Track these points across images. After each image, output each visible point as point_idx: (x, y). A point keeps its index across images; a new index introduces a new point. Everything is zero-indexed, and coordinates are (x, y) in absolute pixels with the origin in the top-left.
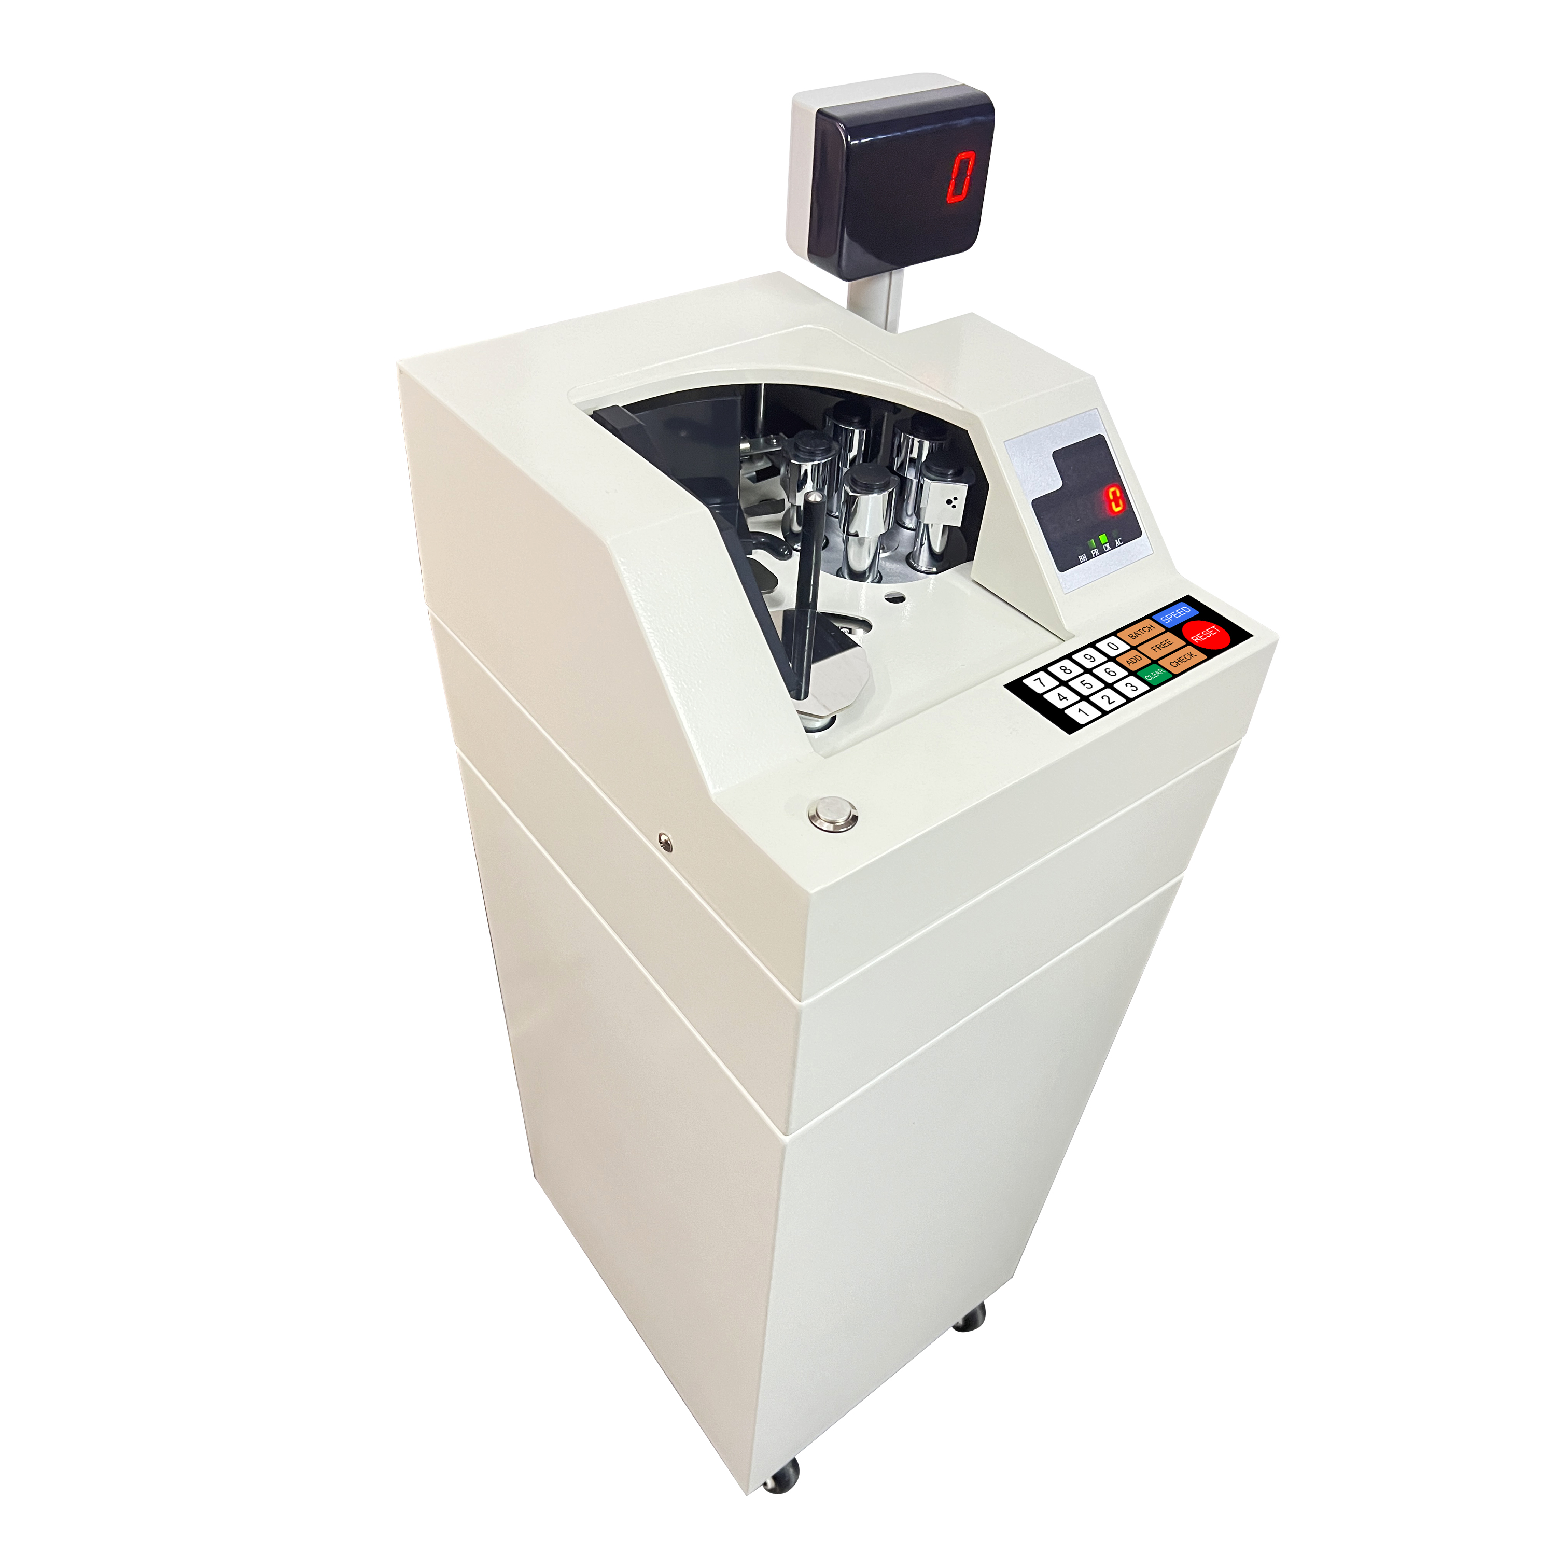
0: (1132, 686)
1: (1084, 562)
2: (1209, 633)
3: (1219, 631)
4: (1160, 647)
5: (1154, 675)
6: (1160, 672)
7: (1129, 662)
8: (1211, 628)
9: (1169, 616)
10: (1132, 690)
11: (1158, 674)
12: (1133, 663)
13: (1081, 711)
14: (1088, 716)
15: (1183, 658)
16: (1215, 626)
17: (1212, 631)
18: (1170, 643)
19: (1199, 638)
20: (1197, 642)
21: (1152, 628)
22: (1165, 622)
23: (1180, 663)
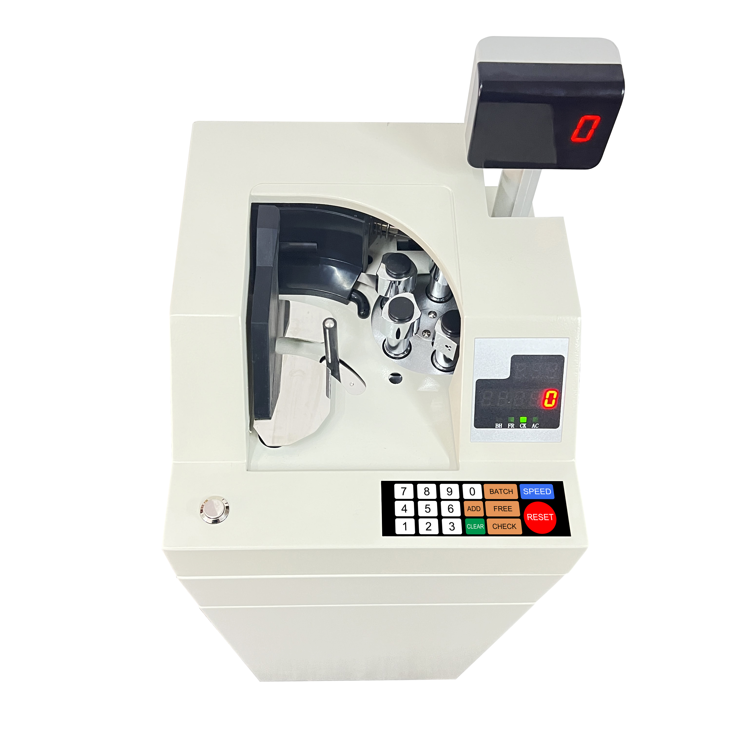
0: (452, 526)
1: (498, 428)
2: (544, 517)
3: (552, 520)
4: (501, 509)
5: (474, 526)
6: (481, 526)
7: (469, 509)
8: (549, 514)
9: (532, 490)
10: (450, 529)
11: (478, 527)
12: (472, 510)
13: (405, 525)
14: (406, 530)
15: (506, 525)
16: (553, 514)
17: (548, 517)
18: (510, 510)
19: (532, 517)
20: (528, 520)
21: (511, 493)
22: (524, 493)
23: (500, 527)
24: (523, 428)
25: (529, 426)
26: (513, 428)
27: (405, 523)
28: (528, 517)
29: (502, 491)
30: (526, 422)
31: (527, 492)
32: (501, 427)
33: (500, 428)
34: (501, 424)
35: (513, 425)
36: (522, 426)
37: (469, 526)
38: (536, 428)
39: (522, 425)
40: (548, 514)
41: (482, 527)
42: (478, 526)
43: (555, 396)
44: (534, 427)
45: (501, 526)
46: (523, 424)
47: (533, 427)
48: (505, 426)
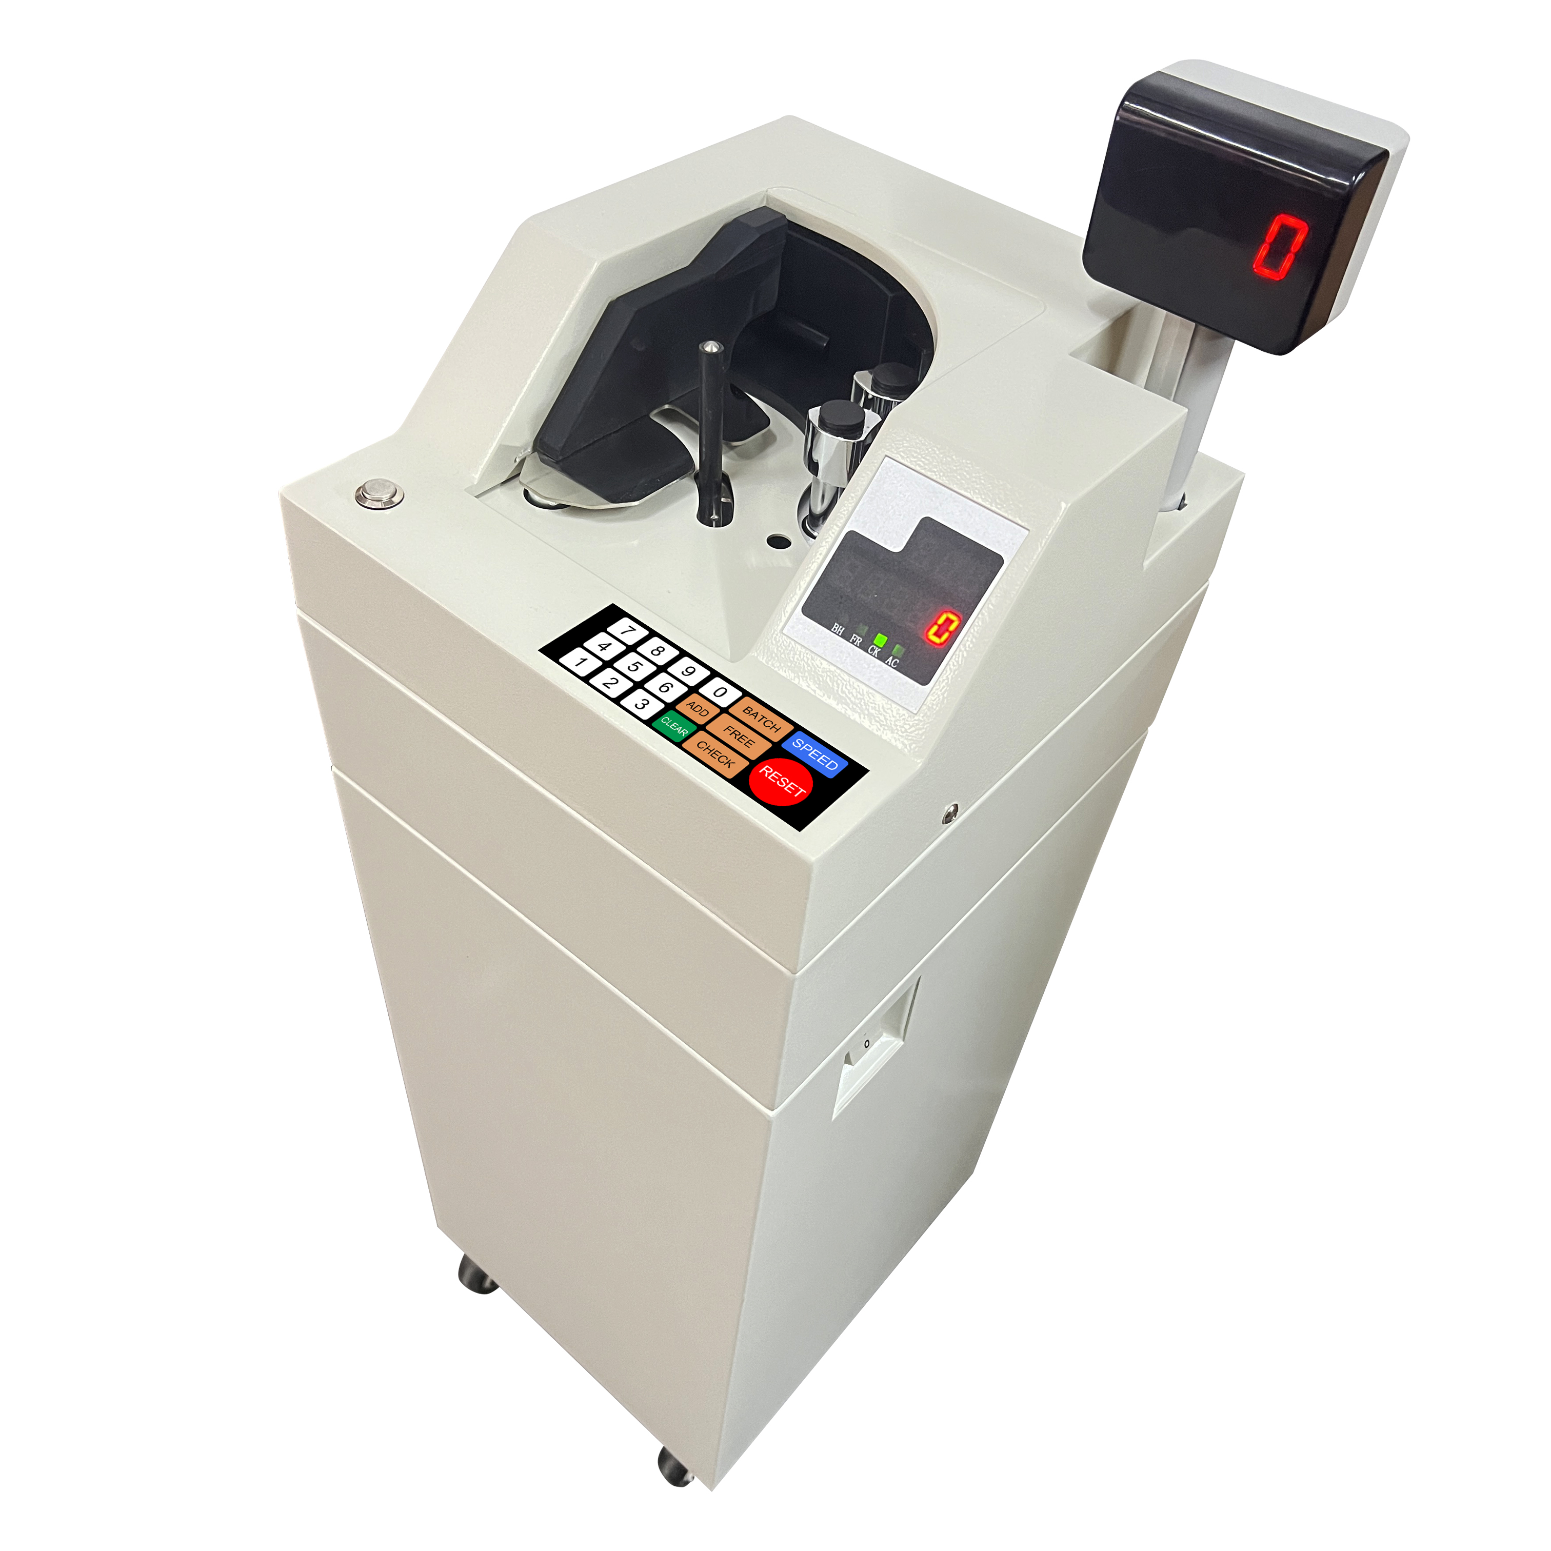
0: (642, 703)
1: (835, 633)
2: (787, 785)
3: (796, 796)
4: (736, 735)
5: (673, 725)
6: (682, 731)
7: (692, 705)
8: (800, 788)
9: (809, 748)
10: (636, 705)
11: (677, 729)
12: (693, 708)
13: (582, 660)
14: (577, 665)
15: (720, 755)
16: (805, 792)
17: (794, 789)
18: (747, 744)
19: (769, 774)
20: (760, 772)
21: (774, 730)
22: (793, 743)
23: (708, 751)
24: (871, 654)
25: (882, 657)
26: (856, 646)
27: (585, 660)
28: (764, 769)
29: (764, 720)
30: (881, 646)
31: (798, 745)
32: (840, 634)
33: (838, 635)
34: (843, 629)
35: (859, 640)
36: (873, 650)
37: (666, 720)
38: (890, 666)
39: (873, 648)
40: (797, 786)
41: (684, 733)
42: (679, 730)
43: (952, 628)
44: (889, 664)
45: (711, 751)
46: (875, 647)
47: (888, 662)
48: (846, 636)
